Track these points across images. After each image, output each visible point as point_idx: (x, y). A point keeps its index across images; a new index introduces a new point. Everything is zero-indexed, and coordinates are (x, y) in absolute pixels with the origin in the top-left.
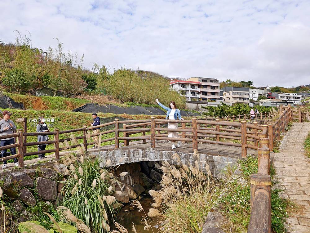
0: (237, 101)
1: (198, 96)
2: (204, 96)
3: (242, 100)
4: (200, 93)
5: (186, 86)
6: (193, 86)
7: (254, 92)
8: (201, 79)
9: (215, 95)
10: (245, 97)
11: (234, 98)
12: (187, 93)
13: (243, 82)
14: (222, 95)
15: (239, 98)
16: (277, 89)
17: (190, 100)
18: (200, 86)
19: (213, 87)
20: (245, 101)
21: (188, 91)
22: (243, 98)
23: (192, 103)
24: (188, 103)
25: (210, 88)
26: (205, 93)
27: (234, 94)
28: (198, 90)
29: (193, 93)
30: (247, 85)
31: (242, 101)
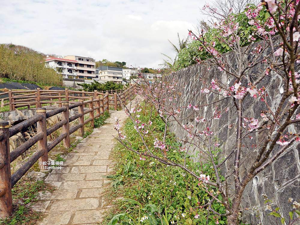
0: (112, 79)
1: (75, 74)
2: (81, 74)
3: (116, 78)
4: (76, 71)
5: (63, 64)
6: (70, 64)
7: (127, 72)
8: (78, 58)
9: (91, 73)
10: (118, 76)
11: (109, 77)
12: (64, 71)
13: (117, 62)
14: (97, 73)
15: (114, 77)
16: (146, 70)
17: (66, 77)
18: (76, 65)
19: (89, 66)
20: (119, 80)
21: (65, 68)
22: (117, 77)
23: (68, 80)
24: (64, 80)
25: (86, 66)
26: (82, 71)
27: (109, 73)
28: (75, 68)
29: (70, 71)
30: (120, 66)
31: (116, 80)
